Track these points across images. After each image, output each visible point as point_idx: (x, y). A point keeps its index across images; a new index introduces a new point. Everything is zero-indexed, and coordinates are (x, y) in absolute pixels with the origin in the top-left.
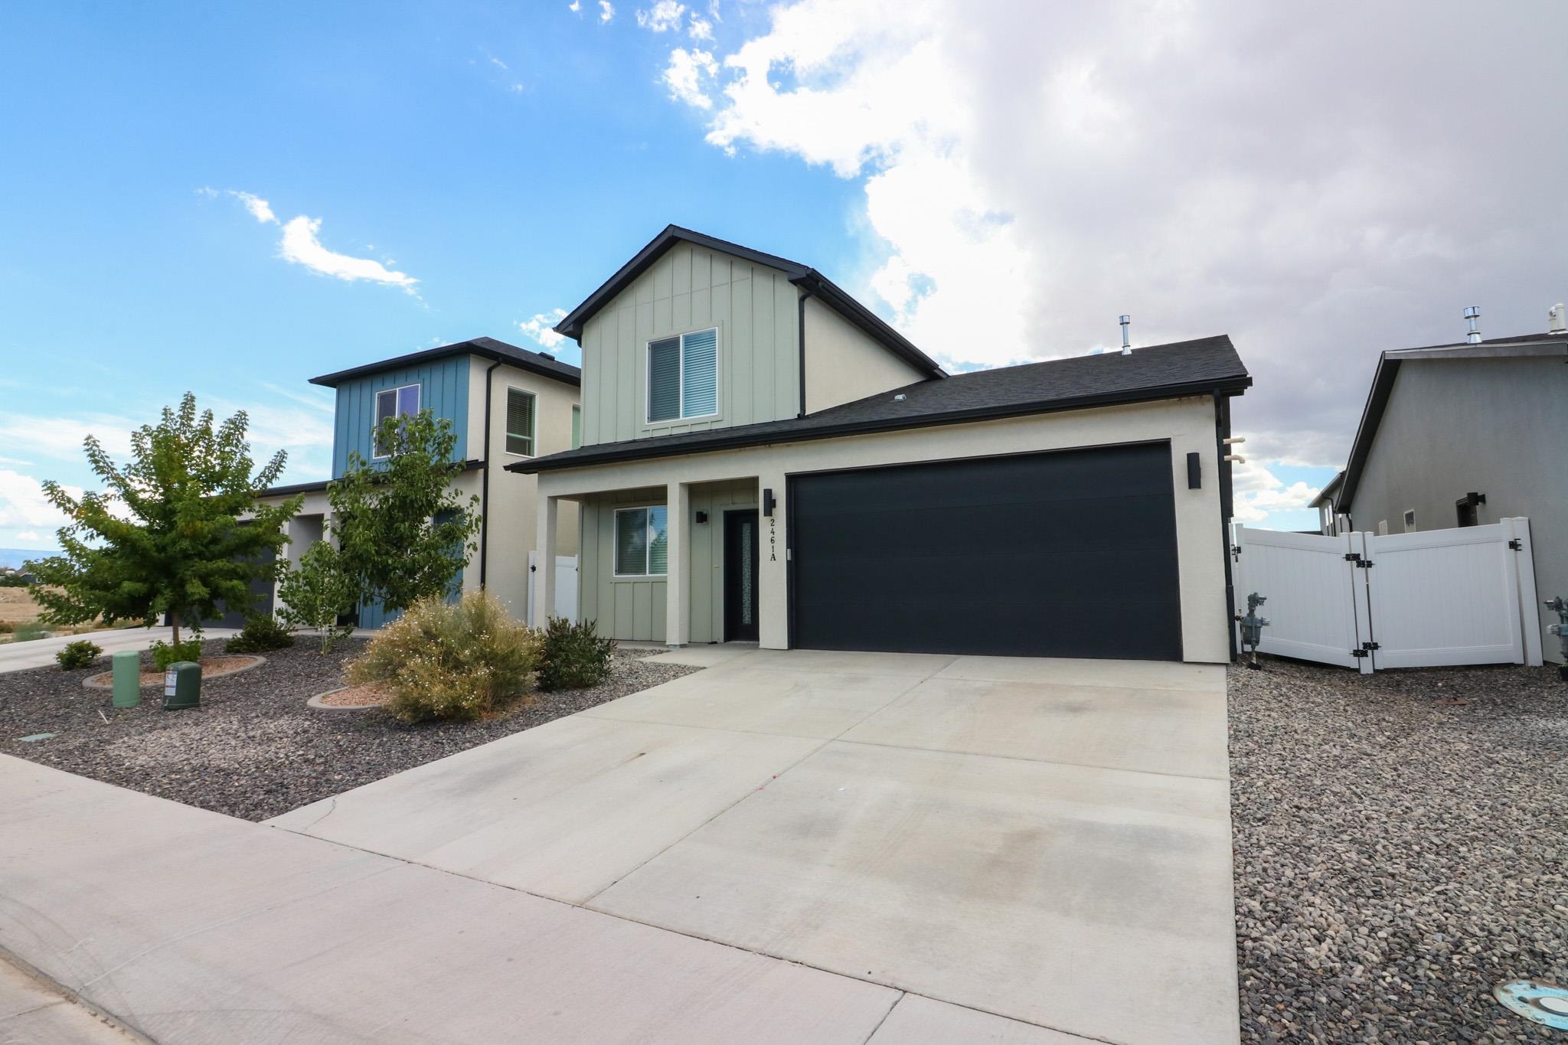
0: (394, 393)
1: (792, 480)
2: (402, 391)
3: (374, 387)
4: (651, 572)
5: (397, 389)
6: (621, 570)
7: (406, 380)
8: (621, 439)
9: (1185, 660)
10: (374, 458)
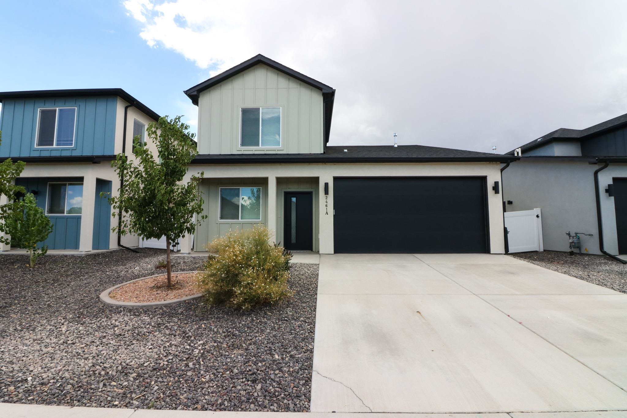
0: (55, 111)
1: (336, 179)
2: (60, 110)
3: (36, 106)
4: (241, 219)
5: (57, 109)
6: (222, 218)
7: (65, 104)
8: (223, 153)
9: (491, 253)
10: (35, 147)
